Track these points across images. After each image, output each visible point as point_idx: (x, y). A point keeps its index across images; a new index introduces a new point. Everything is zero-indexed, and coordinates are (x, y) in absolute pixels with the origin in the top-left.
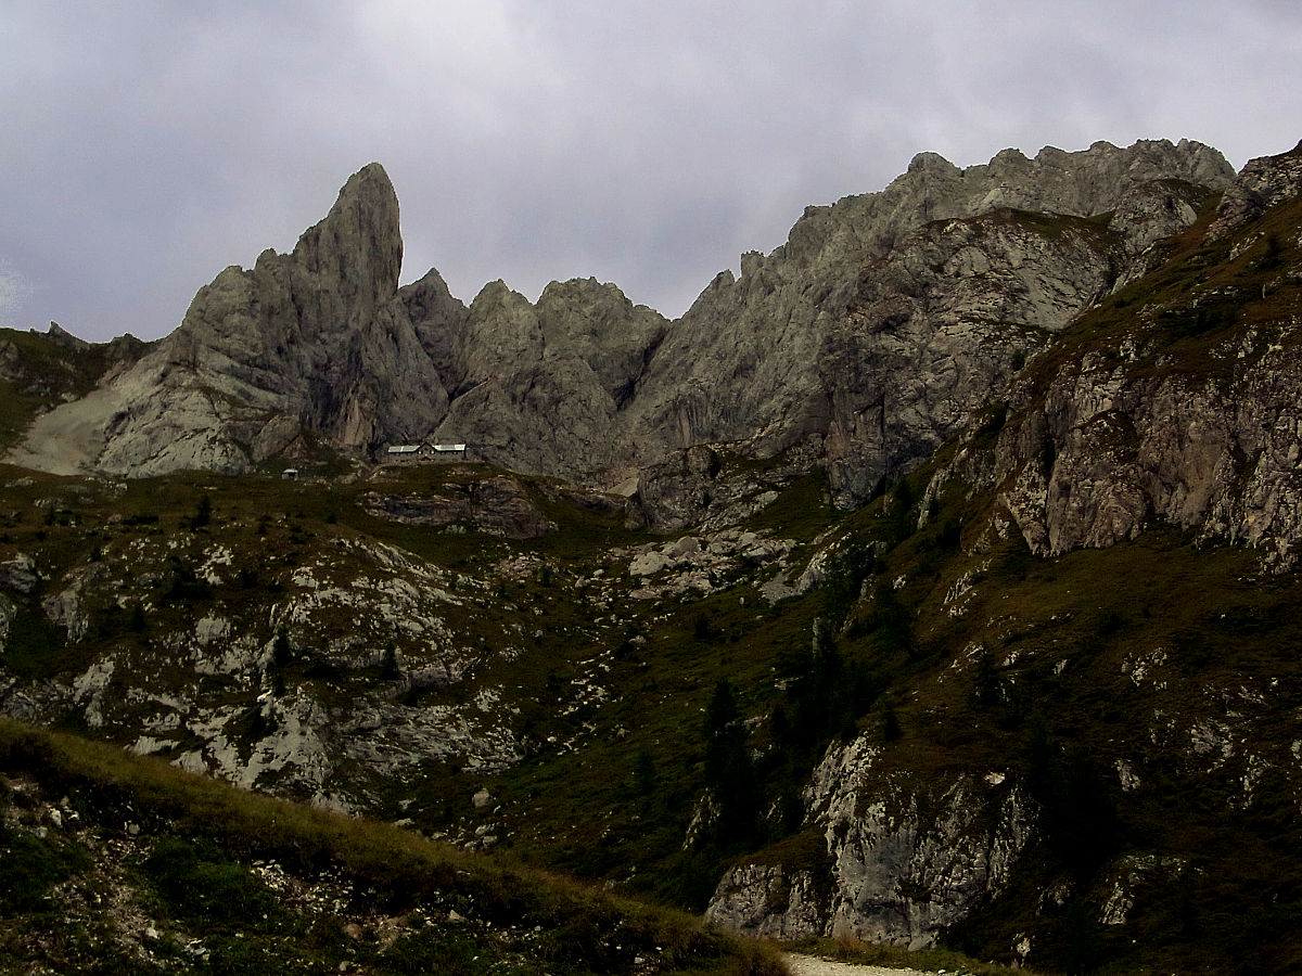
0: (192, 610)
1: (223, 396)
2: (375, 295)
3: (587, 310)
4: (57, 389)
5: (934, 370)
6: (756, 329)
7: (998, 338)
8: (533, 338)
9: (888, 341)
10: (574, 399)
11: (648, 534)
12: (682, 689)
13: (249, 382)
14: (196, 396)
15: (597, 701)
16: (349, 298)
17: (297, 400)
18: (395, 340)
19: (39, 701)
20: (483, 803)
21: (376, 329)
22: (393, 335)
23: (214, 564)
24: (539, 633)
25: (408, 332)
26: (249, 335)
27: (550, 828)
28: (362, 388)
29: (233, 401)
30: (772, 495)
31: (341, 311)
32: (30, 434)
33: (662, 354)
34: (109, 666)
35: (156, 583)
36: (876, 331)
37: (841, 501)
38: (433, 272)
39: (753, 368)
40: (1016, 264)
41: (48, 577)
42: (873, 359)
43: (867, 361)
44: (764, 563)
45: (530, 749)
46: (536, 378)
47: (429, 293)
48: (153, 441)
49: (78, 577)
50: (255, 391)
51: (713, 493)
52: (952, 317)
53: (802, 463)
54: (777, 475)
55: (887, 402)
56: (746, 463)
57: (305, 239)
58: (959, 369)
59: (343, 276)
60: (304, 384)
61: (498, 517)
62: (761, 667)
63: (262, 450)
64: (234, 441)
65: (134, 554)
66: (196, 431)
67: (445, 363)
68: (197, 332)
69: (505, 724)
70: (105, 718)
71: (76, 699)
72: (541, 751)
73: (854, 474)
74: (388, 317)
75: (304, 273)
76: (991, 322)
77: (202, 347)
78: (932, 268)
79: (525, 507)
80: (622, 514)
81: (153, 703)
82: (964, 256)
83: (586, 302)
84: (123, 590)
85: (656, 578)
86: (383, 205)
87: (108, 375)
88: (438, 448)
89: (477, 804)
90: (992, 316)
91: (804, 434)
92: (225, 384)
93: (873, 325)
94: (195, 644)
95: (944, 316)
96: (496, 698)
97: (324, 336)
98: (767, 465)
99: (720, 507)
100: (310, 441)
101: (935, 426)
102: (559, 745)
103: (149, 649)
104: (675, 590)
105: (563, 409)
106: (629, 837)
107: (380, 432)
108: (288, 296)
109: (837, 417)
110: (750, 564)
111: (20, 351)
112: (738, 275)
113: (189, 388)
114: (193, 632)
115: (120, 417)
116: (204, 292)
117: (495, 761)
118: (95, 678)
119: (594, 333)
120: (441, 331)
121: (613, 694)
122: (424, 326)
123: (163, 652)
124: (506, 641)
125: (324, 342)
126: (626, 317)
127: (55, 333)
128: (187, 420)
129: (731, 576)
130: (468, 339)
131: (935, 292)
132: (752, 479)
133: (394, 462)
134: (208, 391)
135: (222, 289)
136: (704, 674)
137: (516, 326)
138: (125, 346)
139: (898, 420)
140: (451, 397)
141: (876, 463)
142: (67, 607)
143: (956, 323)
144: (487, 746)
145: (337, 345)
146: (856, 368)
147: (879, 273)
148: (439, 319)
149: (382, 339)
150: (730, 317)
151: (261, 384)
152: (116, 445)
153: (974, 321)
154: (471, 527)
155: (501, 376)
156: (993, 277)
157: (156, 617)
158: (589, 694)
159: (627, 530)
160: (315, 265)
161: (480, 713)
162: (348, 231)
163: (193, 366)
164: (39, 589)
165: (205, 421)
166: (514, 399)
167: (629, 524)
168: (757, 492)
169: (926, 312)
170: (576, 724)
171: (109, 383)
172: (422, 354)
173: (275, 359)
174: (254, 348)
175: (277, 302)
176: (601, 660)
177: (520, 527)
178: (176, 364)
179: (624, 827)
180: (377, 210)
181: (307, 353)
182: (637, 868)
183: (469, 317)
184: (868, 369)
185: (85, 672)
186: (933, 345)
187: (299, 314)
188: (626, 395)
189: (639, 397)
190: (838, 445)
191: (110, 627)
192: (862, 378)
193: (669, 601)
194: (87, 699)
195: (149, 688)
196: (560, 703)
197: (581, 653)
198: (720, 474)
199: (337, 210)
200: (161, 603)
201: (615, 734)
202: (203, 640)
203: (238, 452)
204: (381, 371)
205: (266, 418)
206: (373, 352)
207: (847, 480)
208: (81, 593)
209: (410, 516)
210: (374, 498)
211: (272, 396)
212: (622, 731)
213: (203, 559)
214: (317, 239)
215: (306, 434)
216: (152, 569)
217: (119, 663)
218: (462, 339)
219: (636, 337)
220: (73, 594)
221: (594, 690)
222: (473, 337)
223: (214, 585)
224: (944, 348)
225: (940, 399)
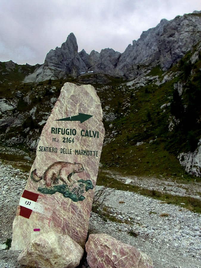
0: (50, 97)
1: (53, 70)
2: (75, 53)
3: (108, 53)
4: (28, 73)
5: (181, 42)
6: (136, 52)
7: (194, 34)
8: (100, 58)
9: (171, 38)
10: (108, 67)
11: (127, 80)
12: (147, 102)
13: (56, 67)
14: (48, 70)
15: (129, 106)
16: (70, 54)
17: (65, 70)
18: (79, 60)
19: (24, 116)
20: (111, 127)
21: (75, 58)
22: (78, 59)
23: (53, 89)
24: (114, 96)
25: (80, 59)
26: (56, 60)
27: (129, 130)
28: (74, 68)
29: (54, 70)
30: (150, 71)
31: (69, 55)
32: (25, 79)
33: (121, 58)
34: (36, 108)
35: (43, 93)
36: (168, 37)
37: (164, 69)
38: (83, 50)
39: (136, 58)
40: (194, 21)
41: (24, 94)
42: (169, 42)
43: (167, 43)
44: (153, 80)
45: (118, 116)
46: (101, 64)
47: (83, 53)
48: (43, 78)
49: (29, 94)
50: (58, 69)
51: (139, 72)
52: (183, 32)
53: (154, 65)
54: (150, 67)
55: (172, 50)
56: (144, 66)
57: (62, 45)
58: (186, 41)
59: (69, 50)
60: (65, 67)
61: (101, 81)
62: (162, 95)
63: (60, 77)
64: (55, 76)
65: (38, 89)
66: (49, 75)
67: (87, 63)
68: (47, 60)
69: (112, 112)
70: (35, 117)
71: (30, 115)
72: (120, 116)
73: (166, 64)
74: (77, 57)
75: (63, 50)
76: (191, 32)
77: (49, 62)
78: (178, 25)
79: (105, 78)
80: (122, 78)
81: (44, 114)
82: (184, 21)
83: (108, 52)
84: (37, 95)
85: (133, 85)
86: (74, 39)
87: (35, 70)
88: (89, 72)
89: (110, 127)
90: (191, 31)
91: (154, 60)
92: (53, 68)
93: (168, 36)
94: (51, 103)
95: (182, 32)
96: (109, 107)
97: (67, 60)
98: (148, 66)
99: (140, 74)
100: (67, 75)
101: (182, 52)
102: (124, 115)
103: (43, 104)
104: (137, 87)
105: (106, 68)
106: (151, 130)
107: (78, 75)
108: (61, 53)
109: (162, 54)
110: (151, 81)
111: (22, 68)
112: (132, 44)
113: (47, 69)
114: (50, 101)
115: (38, 75)
116: (48, 54)
117: (111, 119)
118: (33, 111)
119: (110, 56)
120: (86, 58)
121: (132, 104)
122: (83, 58)
123: (45, 105)
124: (109, 97)
125: (67, 61)
126: (114, 53)
127: (27, 65)
128: (47, 74)
129: (148, 83)
130: (90, 60)
131: (179, 29)
132: (146, 69)
133: (82, 75)
134: (50, 69)
135: (51, 53)
136: (150, 99)
137: (97, 57)
138: (37, 65)
139: (175, 52)
140: (88, 69)
141: (171, 61)
142: (28, 99)
143: (184, 33)
144: (109, 116)
145: (70, 61)
146: (165, 45)
147: (168, 27)
148: (85, 57)
149: (77, 60)
150: (131, 51)
151: (58, 67)
152: (37, 79)
153: (188, 32)
154: (97, 82)
155: (96, 64)
156: (190, 24)
157: (43, 99)
158: (127, 105)
159: (123, 81)
160: (65, 49)
161: (107, 110)
162: (69, 43)
163: (47, 66)
164: (23, 96)
165: (51, 74)
166: (98, 68)
167: (124, 80)
168: (147, 71)
169: (178, 32)
170: (126, 110)
171: (36, 71)
172: (83, 62)
173: (60, 63)
174: (57, 62)
175: (59, 55)
176: (127, 99)
177: (105, 82)
178: (45, 66)
179: (149, 128)
180: (73, 40)
181: (65, 62)
182: (157, 137)
183: (90, 56)
184: (168, 44)
185: (31, 110)
186: (180, 38)
187: (63, 56)
188: (116, 65)
189: (118, 66)
190: (162, 59)
191: (35, 101)
192: (166, 46)
193: (136, 89)
194: (32, 115)
195: (43, 111)
196: (122, 107)
197: (123, 98)
198: (139, 69)
199: (67, 40)
200: (44, 96)
201: (135, 111)
202: (52, 102)
203: (56, 78)
204: (77, 65)
205: (60, 72)
206: (75, 61)
207: (165, 65)
208: (30, 96)
209: (86, 82)
210: (79, 79)
211: (60, 69)
212: (137, 110)
213: (51, 89)
214: (64, 44)
215: (66, 74)
216: (42, 91)
217: (37, 107)
218: (89, 59)
219: (116, 56)
220: (28, 97)
221: (128, 104)
222: (91, 59)
223: (53, 92)
224: (183, 38)
225: (183, 47)
